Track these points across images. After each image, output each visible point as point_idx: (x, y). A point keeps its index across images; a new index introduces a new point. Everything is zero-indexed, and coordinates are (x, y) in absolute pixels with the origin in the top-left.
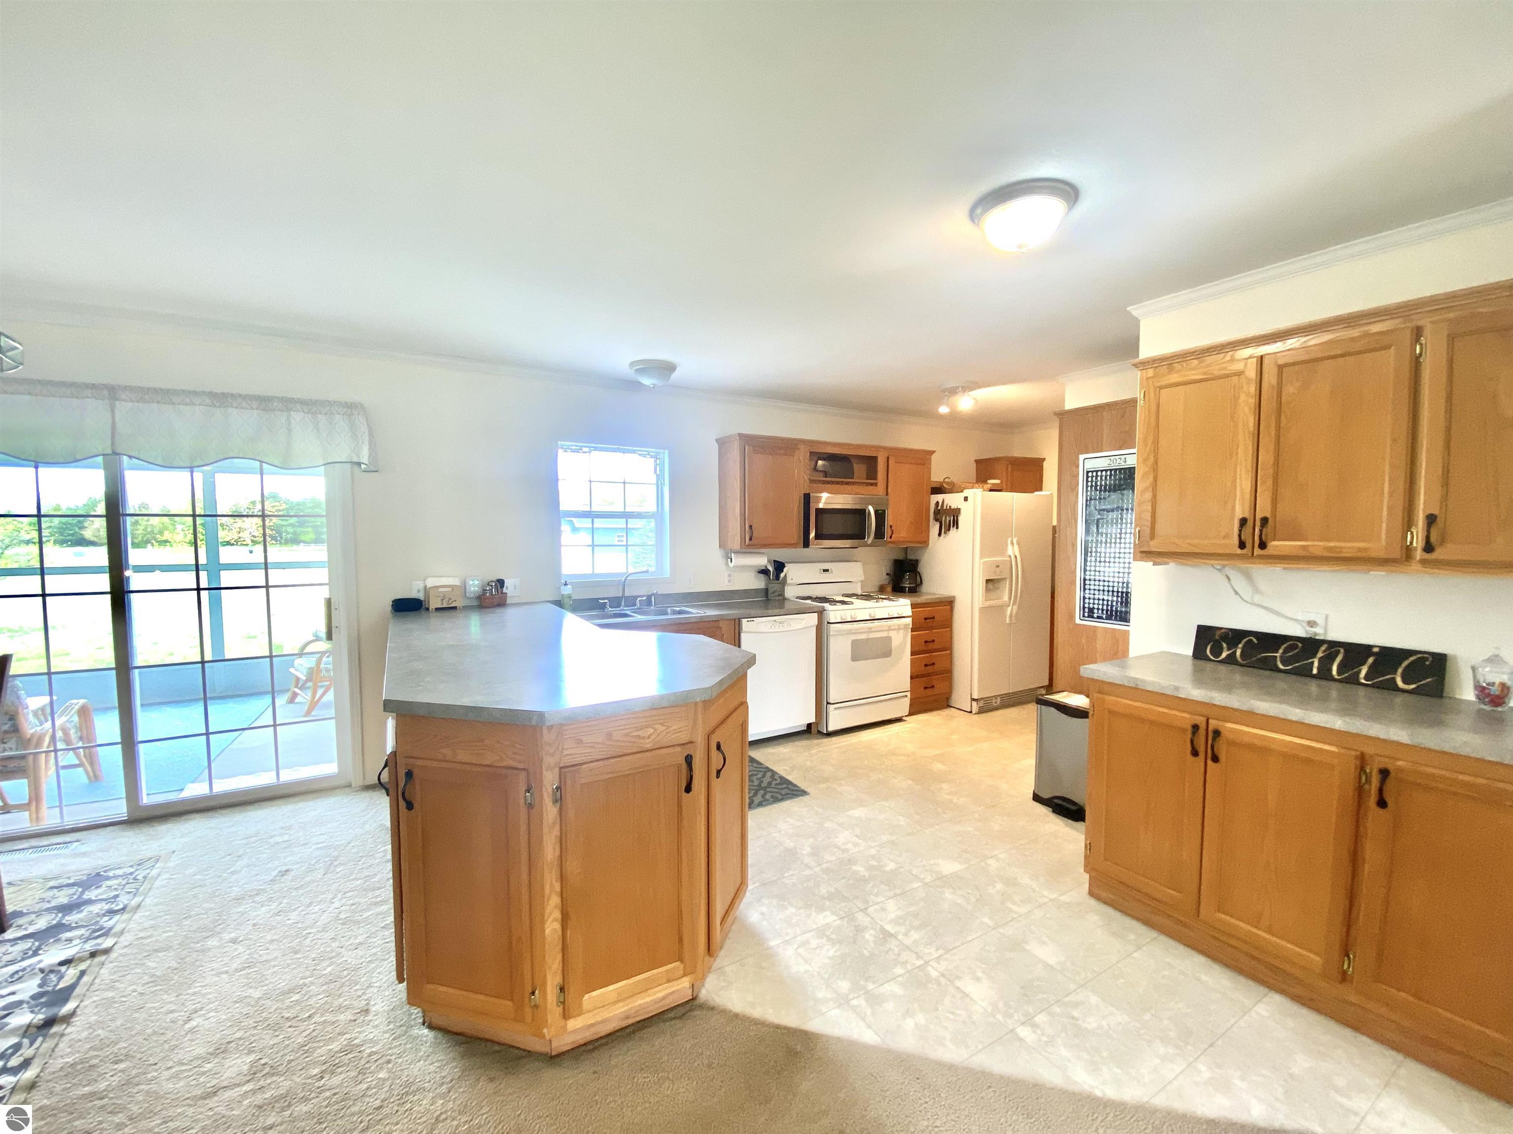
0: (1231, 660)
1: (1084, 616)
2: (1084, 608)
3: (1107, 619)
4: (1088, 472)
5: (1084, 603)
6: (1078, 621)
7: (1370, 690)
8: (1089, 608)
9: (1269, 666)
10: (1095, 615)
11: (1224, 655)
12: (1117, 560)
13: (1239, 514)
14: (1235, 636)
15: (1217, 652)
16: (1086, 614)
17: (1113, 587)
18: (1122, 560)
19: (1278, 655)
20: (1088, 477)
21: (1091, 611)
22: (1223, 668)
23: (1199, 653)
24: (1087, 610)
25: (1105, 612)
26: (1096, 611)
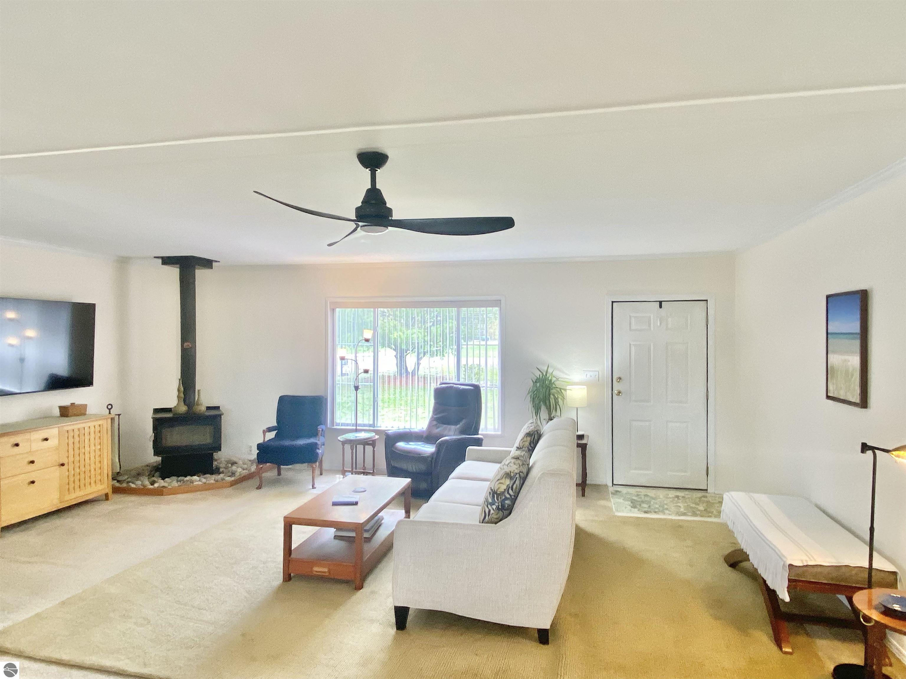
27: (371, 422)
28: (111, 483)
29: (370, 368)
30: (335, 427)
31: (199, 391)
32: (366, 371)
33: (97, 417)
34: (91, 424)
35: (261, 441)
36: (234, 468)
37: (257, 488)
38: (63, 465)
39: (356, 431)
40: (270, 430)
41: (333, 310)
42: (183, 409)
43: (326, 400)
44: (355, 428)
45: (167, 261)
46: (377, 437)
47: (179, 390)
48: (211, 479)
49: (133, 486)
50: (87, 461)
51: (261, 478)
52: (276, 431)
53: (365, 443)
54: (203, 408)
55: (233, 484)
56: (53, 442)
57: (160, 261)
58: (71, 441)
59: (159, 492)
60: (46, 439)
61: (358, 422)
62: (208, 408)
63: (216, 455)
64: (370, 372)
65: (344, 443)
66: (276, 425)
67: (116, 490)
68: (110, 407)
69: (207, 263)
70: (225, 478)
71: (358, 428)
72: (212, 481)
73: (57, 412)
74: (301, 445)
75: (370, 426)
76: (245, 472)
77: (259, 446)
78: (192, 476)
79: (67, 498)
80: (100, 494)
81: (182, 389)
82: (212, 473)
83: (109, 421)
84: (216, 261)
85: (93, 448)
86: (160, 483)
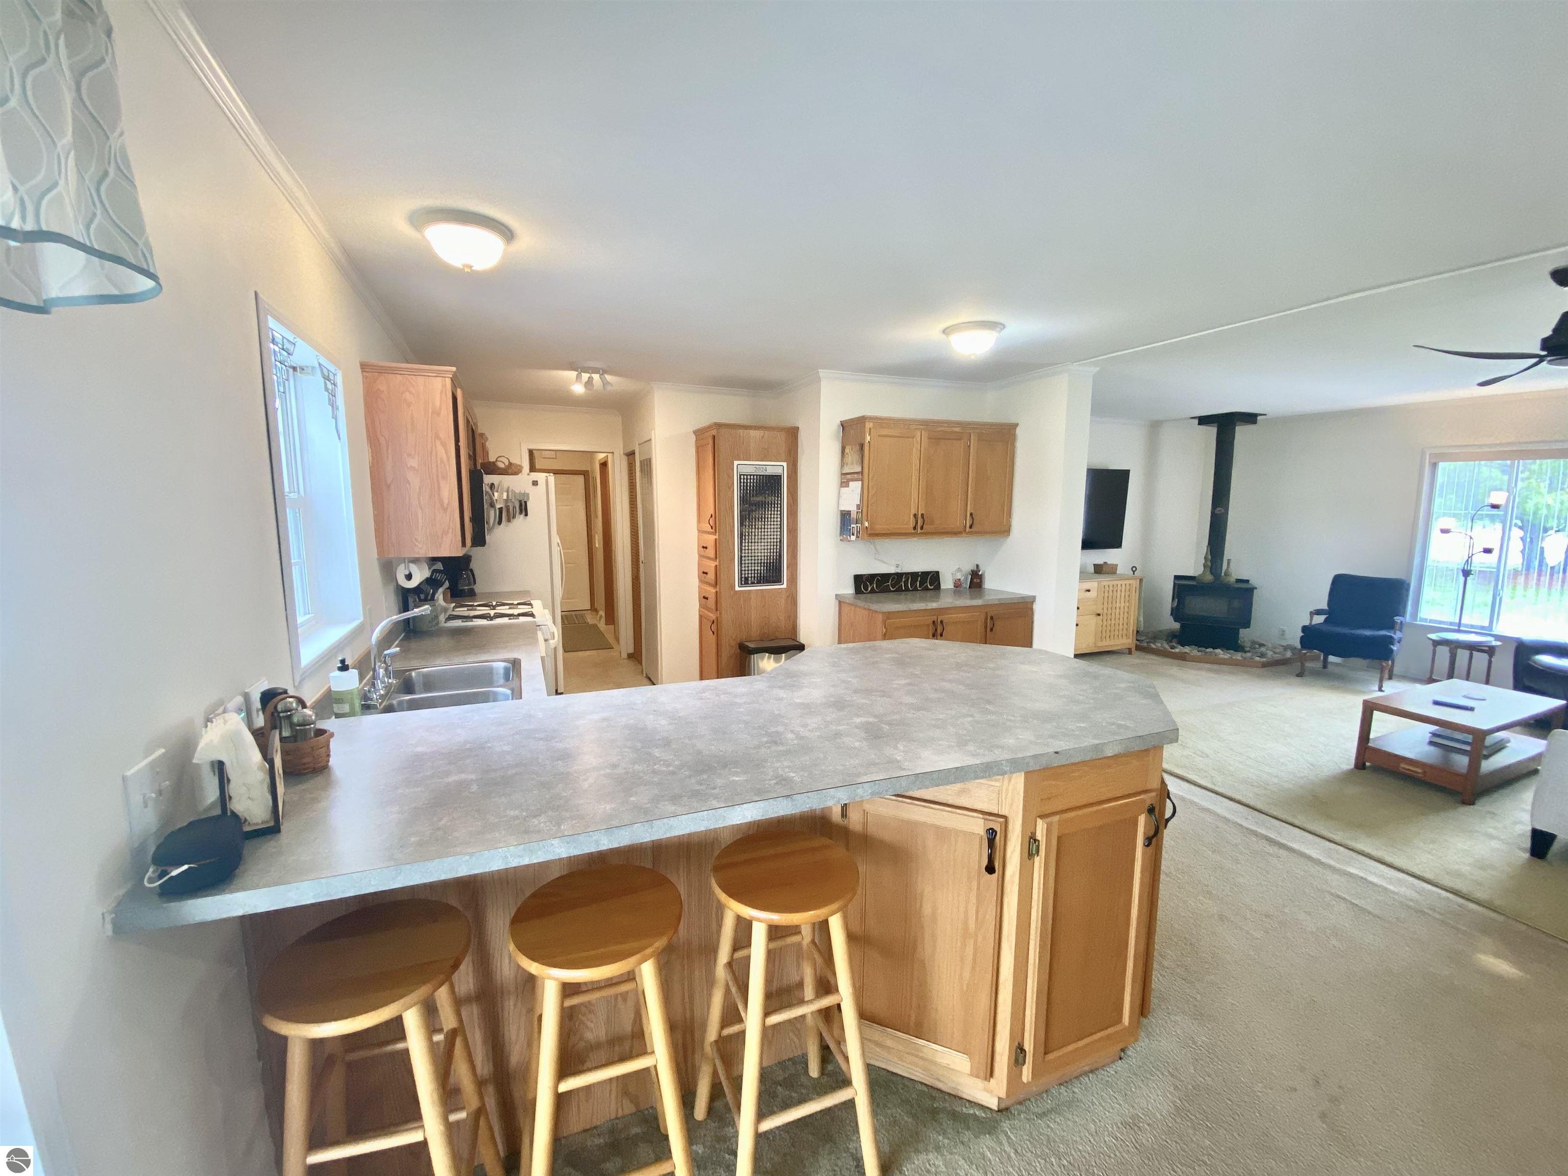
0: (873, 591)
1: (741, 584)
2: (741, 578)
3: (757, 583)
4: (740, 475)
5: (741, 574)
6: (737, 588)
7: (922, 592)
8: (745, 578)
9: (886, 590)
10: (750, 582)
11: (869, 589)
12: (763, 540)
13: (913, 512)
14: (872, 577)
15: (866, 588)
16: (743, 583)
17: (761, 560)
18: (766, 540)
19: (889, 584)
20: (740, 479)
21: (746, 579)
22: (869, 595)
23: (858, 591)
24: (743, 579)
25: (756, 579)
26: (750, 579)
27: (1486, 624)
28: (1135, 641)
29: (1495, 545)
30: (1418, 623)
31: (1229, 561)
32: (1488, 551)
33: (1123, 578)
34: (1119, 583)
35: (1307, 623)
36: (1263, 649)
37: (1298, 675)
38: (1099, 615)
39: (1459, 631)
40: (1319, 612)
41: (1434, 466)
42: (1209, 578)
43: (1409, 585)
44: (1457, 628)
45: (1204, 420)
46: (1499, 643)
47: (1205, 558)
48: (1238, 656)
49: (1153, 646)
50: (1117, 616)
51: (1303, 665)
52: (1326, 616)
53: (1473, 647)
54: (1232, 579)
55: (1264, 665)
56: (1093, 594)
57: (1196, 421)
58: (1106, 595)
59: (1182, 657)
60: (1089, 591)
61: (1463, 622)
62: (1239, 581)
63: (1243, 632)
64: (1494, 552)
65: (1436, 643)
66: (1327, 608)
67: (1139, 648)
68: (1134, 569)
69: (1250, 418)
70: (1253, 657)
71: (1461, 628)
72: (1239, 658)
73: (1092, 570)
74: (1366, 636)
75: (1483, 628)
76: (1277, 657)
77: (1305, 629)
78: (1214, 649)
79: (1100, 644)
80: (1123, 647)
81: (1210, 557)
82: (1236, 650)
83: (1138, 581)
84: (1261, 415)
85: (1123, 604)
86: (1179, 649)
